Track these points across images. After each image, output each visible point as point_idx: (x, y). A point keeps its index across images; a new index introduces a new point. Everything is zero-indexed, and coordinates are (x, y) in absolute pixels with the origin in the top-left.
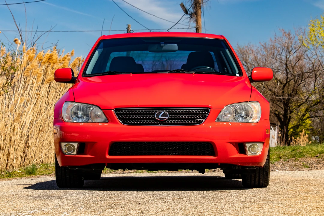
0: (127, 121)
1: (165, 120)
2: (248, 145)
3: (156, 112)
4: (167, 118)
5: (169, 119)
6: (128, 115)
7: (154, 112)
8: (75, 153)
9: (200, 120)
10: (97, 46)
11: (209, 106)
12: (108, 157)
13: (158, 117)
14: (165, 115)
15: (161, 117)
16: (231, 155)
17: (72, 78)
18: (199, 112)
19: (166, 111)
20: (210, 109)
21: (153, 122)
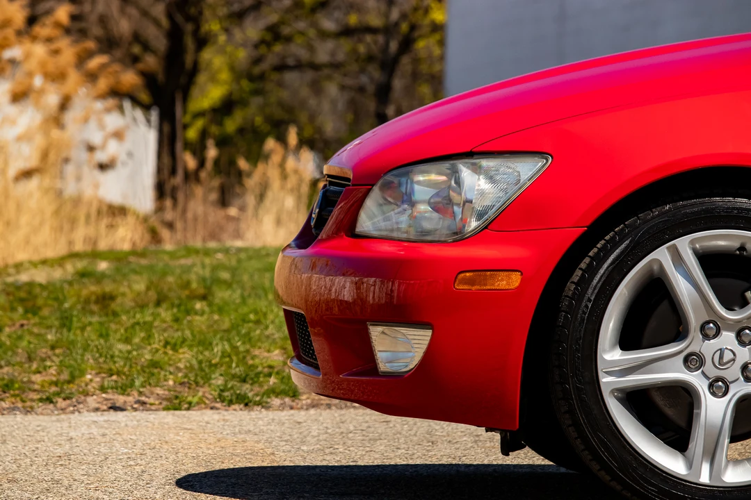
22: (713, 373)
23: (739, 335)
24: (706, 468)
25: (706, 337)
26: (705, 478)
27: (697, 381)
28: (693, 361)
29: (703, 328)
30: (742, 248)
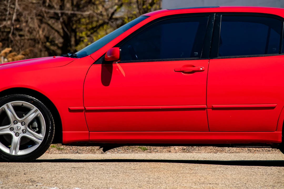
22: (16, 132)
23: (21, 124)
24: (14, 152)
25: (15, 124)
26: (14, 154)
27: (12, 133)
28: (12, 129)
29: (14, 122)
30: (22, 105)
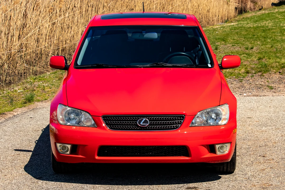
0: (113, 127)
1: (146, 126)
2: (217, 146)
3: (138, 119)
4: (148, 124)
5: (149, 125)
6: (114, 122)
7: (137, 119)
8: (68, 153)
9: (176, 126)
10: (86, 34)
11: (183, 113)
12: (97, 157)
13: (139, 123)
14: (146, 122)
15: (142, 124)
16: (204, 155)
17: (65, 66)
18: (175, 118)
19: (146, 118)
20: (185, 115)
21: (136, 128)
